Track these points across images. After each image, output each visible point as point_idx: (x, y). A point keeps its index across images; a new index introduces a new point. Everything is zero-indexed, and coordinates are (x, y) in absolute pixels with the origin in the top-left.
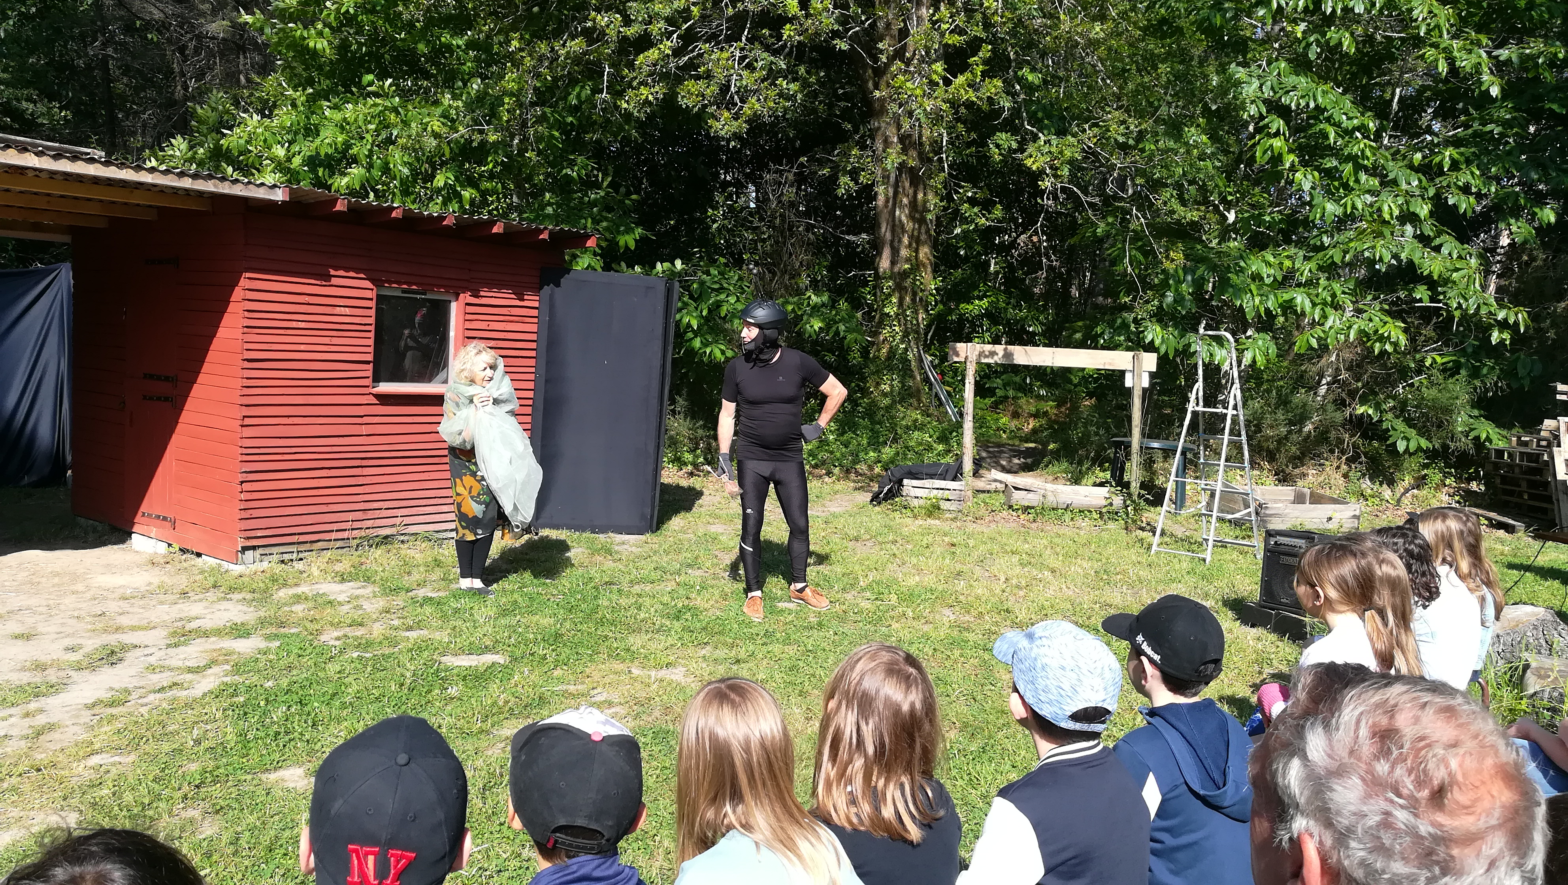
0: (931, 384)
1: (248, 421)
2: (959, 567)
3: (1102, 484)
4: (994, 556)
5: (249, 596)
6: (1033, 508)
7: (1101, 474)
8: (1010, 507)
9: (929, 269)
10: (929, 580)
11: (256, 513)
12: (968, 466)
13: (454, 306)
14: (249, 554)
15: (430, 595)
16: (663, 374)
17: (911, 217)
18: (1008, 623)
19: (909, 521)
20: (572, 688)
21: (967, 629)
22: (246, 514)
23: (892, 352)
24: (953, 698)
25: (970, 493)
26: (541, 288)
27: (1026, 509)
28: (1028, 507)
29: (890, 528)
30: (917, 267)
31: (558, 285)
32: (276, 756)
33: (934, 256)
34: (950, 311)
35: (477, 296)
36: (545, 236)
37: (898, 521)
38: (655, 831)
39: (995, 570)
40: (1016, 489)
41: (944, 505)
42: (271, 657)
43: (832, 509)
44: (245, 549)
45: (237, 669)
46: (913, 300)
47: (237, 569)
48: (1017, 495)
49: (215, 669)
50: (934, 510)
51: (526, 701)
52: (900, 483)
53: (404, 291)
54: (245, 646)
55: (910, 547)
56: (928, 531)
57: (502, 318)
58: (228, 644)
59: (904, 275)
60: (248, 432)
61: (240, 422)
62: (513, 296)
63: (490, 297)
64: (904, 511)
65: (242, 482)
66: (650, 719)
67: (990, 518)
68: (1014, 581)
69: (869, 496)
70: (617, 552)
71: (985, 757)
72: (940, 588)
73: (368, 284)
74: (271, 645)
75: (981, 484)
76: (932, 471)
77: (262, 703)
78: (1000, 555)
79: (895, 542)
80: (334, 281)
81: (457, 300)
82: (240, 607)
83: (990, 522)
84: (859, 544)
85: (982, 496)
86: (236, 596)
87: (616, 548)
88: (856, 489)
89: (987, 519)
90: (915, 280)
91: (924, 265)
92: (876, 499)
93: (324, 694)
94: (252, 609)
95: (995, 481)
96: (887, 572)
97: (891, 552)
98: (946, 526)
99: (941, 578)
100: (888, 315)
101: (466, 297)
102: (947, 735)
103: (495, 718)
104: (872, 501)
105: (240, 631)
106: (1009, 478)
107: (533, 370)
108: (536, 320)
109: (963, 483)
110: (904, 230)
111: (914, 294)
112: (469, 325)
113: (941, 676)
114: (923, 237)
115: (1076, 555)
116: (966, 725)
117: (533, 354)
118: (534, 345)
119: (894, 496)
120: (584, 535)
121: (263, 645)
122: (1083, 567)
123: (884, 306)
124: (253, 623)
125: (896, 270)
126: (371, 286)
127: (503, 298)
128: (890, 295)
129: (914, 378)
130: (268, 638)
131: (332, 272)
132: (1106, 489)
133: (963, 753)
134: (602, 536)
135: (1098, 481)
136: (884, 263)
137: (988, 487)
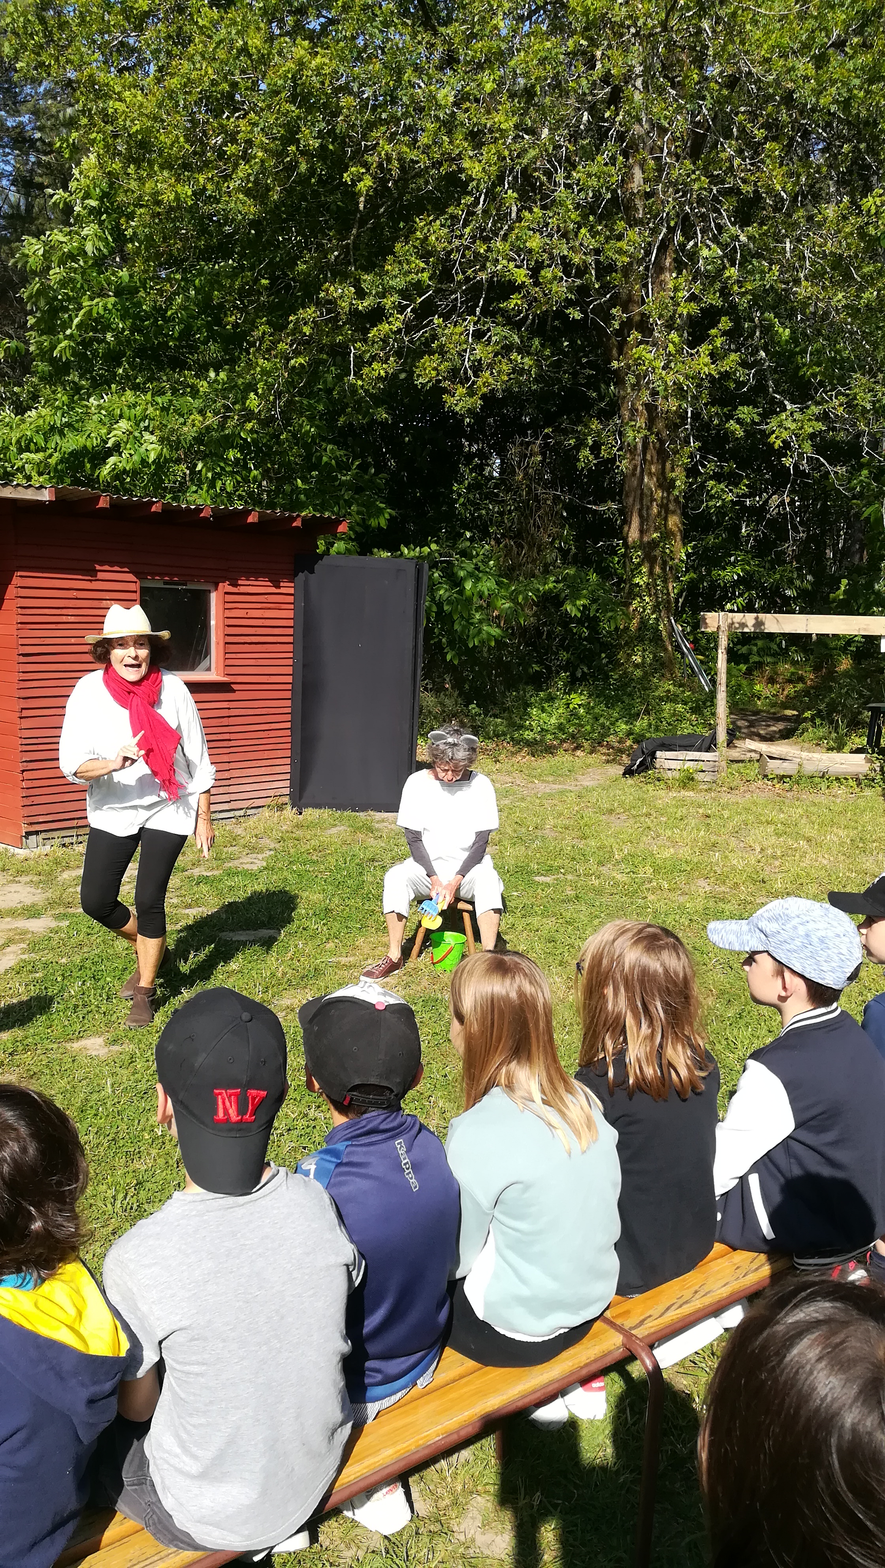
0: (683, 654)
1: (26, 713)
2: (713, 838)
3: (859, 751)
4: (749, 827)
5: (36, 879)
6: (790, 777)
7: (857, 740)
8: (766, 776)
9: (678, 538)
10: (684, 852)
11: (37, 800)
12: (722, 736)
13: (213, 596)
14: (33, 838)
15: (205, 874)
16: (415, 656)
17: (660, 486)
18: (764, 893)
19: (662, 793)
20: (343, 960)
21: (722, 900)
22: (28, 802)
23: (643, 623)
24: (710, 967)
25: (724, 764)
26: (296, 575)
27: (782, 778)
28: (784, 776)
29: (643, 800)
30: (667, 535)
31: (312, 571)
32: (78, 1027)
33: (684, 524)
34: (701, 579)
35: (235, 585)
36: (297, 523)
37: (651, 793)
38: (429, 1093)
39: (750, 840)
40: (771, 758)
41: (700, 777)
42: (63, 935)
43: (586, 783)
44: (28, 834)
45: (34, 947)
46: (663, 569)
47: (21, 853)
48: (772, 764)
49: (13, 948)
50: (688, 781)
51: (302, 972)
52: (653, 756)
53: (166, 583)
54: (39, 926)
55: (664, 819)
56: (682, 803)
57: (259, 606)
58: (22, 924)
59: (654, 544)
60: (26, 723)
61: (18, 714)
62: (269, 584)
63: (248, 586)
64: (657, 783)
65: (23, 771)
66: (419, 988)
67: (745, 788)
68: (770, 851)
69: (621, 770)
70: (378, 830)
71: (742, 1023)
72: (695, 860)
73: (131, 577)
74: (61, 924)
75: (735, 754)
76: (685, 743)
77: (59, 979)
78: (756, 825)
79: (648, 815)
80: (100, 575)
81: (216, 589)
82: (29, 889)
83: (745, 792)
84: (612, 818)
85: (735, 766)
86: (24, 879)
87: (377, 826)
88: (608, 762)
89: (742, 789)
90: (664, 548)
91: (673, 534)
92: (629, 772)
93: (114, 969)
94: (39, 891)
95: (751, 751)
96: (642, 845)
97: (645, 825)
98: (700, 798)
99: (697, 850)
100: (637, 585)
101: (225, 587)
102: (704, 1002)
103: (275, 989)
104: (624, 774)
105: (32, 912)
106: (764, 747)
107: (291, 655)
108: (292, 606)
109: (716, 754)
110: (653, 500)
111: (665, 563)
112: (229, 614)
113: (697, 945)
114: (672, 507)
115: (832, 823)
116: (723, 993)
117: (291, 639)
118: (290, 631)
119: (647, 768)
120: (345, 813)
121: (54, 924)
122: (838, 835)
123: (634, 576)
124: (41, 903)
125: (646, 539)
126: (135, 579)
127: (261, 586)
128: (640, 565)
129: (666, 650)
130: (57, 917)
131: (98, 567)
132: (863, 756)
133: (721, 1019)
134: (362, 814)
135: (854, 747)
136: (633, 534)
137: (742, 757)
